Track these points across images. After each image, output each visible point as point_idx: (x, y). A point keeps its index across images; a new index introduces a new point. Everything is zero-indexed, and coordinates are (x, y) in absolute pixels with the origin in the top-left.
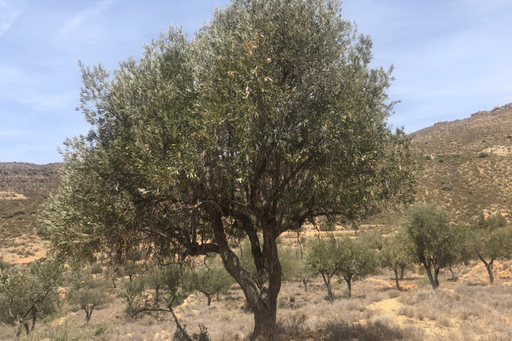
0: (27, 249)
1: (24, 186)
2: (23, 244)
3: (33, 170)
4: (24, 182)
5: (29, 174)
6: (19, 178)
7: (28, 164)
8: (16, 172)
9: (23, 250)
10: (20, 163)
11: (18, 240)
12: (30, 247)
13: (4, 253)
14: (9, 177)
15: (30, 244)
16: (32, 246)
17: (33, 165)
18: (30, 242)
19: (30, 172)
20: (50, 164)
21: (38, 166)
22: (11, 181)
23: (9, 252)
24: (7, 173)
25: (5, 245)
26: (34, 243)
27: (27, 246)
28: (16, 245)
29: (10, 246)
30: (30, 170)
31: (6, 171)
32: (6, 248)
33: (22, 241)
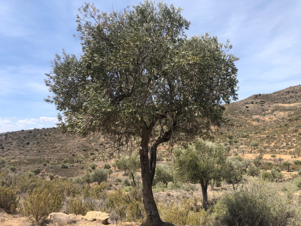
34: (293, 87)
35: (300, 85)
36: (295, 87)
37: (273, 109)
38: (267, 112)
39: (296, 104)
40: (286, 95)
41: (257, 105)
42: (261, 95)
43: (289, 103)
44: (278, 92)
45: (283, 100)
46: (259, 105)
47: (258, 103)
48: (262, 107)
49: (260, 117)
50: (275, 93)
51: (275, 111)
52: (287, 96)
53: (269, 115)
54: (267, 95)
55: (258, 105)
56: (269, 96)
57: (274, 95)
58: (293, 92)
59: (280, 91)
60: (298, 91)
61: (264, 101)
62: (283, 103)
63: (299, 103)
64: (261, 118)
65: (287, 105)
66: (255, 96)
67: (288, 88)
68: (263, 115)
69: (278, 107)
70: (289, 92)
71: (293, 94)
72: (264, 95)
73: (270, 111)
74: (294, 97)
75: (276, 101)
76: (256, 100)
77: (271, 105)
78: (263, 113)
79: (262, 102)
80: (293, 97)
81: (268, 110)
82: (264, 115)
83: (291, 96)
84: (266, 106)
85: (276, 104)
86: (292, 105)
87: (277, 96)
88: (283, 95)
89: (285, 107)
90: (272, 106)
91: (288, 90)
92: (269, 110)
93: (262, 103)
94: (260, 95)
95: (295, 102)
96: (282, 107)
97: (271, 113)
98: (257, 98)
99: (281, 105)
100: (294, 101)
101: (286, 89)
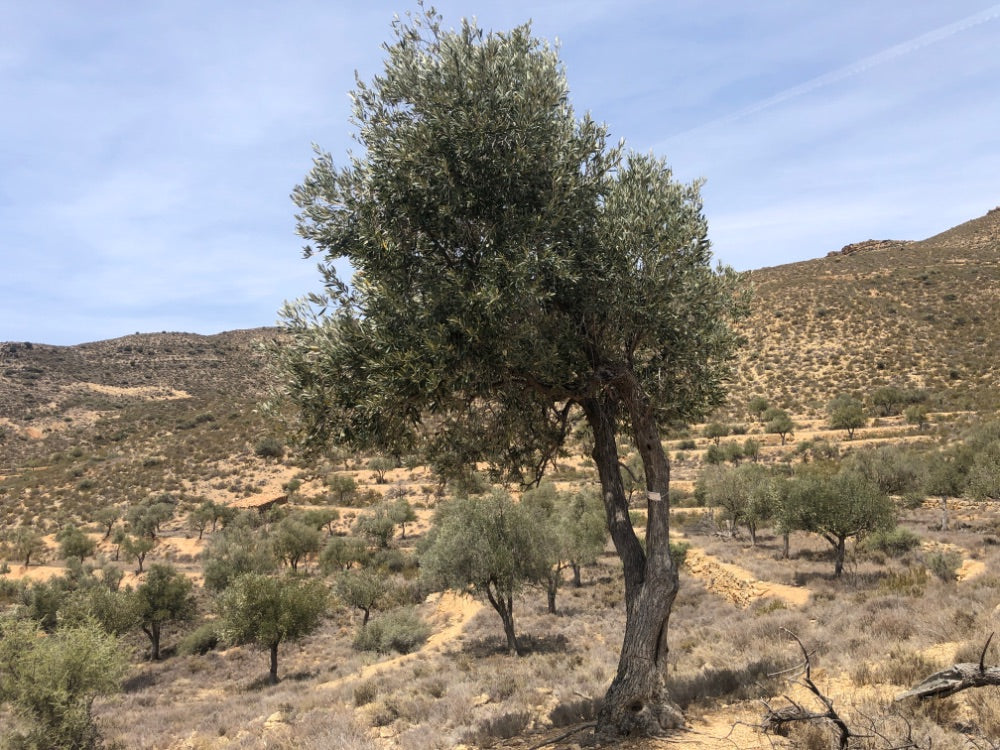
0: (245, 481)
1: (185, 376)
2: (235, 472)
3: (196, 346)
4: (183, 367)
5: (190, 353)
6: (175, 361)
7: (186, 334)
8: (169, 351)
9: (238, 482)
10: (173, 334)
11: (223, 466)
12: (249, 478)
13: (205, 490)
14: (156, 360)
15: (248, 473)
16: (252, 476)
17: (196, 336)
18: (247, 468)
19: (191, 349)
20: (225, 333)
21: (204, 337)
22: (161, 367)
23: (215, 487)
24: (153, 354)
25: (203, 474)
26: (255, 469)
27: (244, 476)
28: (224, 475)
29: (212, 477)
30: (191, 345)
31: (151, 350)
32: (206, 480)
33: (233, 467)
34: (145, 335)
35: (164, 332)
36: (151, 335)
37: (65, 398)
38: (42, 408)
39: (145, 389)
40: (119, 357)
41: (9, 380)
42: (35, 347)
43: (125, 384)
44: (96, 346)
45: (108, 374)
46: (19, 380)
47: (14, 372)
48: (29, 391)
49: (10, 424)
50: (83, 347)
51: (72, 406)
52: (121, 361)
53: (48, 418)
54: (55, 350)
55: (13, 381)
56: (61, 354)
57: (82, 353)
58: (140, 351)
59: (103, 342)
60: (155, 351)
61: (41, 368)
62: (104, 383)
63: (153, 388)
64: (17, 427)
65: (115, 391)
66: (8, 349)
67: (128, 337)
68: (26, 419)
69: (86, 395)
70: (128, 349)
71: (139, 359)
72: (42, 349)
73: (53, 405)
74: (143, 367)
75: (84, 374)
76: (9, 362)
77: (62, 387)
78: (29, 410)
79: (31, 370)
80: (138, 366)
81: (46, 402)
82: (29, 419)
83: (133, 364)
84: (43, 386)
85: (82, 384)
86: (131, 391)
87: (90, 357)
88: (111, 357)
89: (107, 395)
90: (67, 388)
91: (128, 343)
92: (50, 402)
93: (32, 376)
94: (29, 346)
95: (142, 383)
96: (100, 395)
97: (56, 413)
98: (17, 357)
99: (98, 388)
100: (140, 378)
101: (123, 339)
